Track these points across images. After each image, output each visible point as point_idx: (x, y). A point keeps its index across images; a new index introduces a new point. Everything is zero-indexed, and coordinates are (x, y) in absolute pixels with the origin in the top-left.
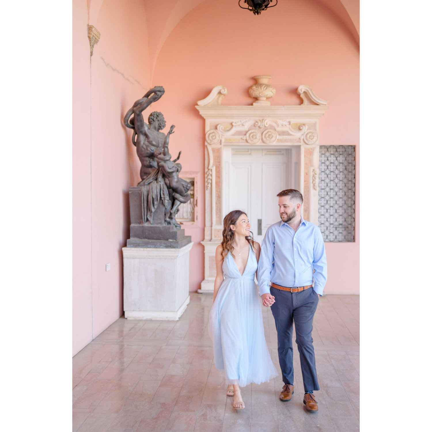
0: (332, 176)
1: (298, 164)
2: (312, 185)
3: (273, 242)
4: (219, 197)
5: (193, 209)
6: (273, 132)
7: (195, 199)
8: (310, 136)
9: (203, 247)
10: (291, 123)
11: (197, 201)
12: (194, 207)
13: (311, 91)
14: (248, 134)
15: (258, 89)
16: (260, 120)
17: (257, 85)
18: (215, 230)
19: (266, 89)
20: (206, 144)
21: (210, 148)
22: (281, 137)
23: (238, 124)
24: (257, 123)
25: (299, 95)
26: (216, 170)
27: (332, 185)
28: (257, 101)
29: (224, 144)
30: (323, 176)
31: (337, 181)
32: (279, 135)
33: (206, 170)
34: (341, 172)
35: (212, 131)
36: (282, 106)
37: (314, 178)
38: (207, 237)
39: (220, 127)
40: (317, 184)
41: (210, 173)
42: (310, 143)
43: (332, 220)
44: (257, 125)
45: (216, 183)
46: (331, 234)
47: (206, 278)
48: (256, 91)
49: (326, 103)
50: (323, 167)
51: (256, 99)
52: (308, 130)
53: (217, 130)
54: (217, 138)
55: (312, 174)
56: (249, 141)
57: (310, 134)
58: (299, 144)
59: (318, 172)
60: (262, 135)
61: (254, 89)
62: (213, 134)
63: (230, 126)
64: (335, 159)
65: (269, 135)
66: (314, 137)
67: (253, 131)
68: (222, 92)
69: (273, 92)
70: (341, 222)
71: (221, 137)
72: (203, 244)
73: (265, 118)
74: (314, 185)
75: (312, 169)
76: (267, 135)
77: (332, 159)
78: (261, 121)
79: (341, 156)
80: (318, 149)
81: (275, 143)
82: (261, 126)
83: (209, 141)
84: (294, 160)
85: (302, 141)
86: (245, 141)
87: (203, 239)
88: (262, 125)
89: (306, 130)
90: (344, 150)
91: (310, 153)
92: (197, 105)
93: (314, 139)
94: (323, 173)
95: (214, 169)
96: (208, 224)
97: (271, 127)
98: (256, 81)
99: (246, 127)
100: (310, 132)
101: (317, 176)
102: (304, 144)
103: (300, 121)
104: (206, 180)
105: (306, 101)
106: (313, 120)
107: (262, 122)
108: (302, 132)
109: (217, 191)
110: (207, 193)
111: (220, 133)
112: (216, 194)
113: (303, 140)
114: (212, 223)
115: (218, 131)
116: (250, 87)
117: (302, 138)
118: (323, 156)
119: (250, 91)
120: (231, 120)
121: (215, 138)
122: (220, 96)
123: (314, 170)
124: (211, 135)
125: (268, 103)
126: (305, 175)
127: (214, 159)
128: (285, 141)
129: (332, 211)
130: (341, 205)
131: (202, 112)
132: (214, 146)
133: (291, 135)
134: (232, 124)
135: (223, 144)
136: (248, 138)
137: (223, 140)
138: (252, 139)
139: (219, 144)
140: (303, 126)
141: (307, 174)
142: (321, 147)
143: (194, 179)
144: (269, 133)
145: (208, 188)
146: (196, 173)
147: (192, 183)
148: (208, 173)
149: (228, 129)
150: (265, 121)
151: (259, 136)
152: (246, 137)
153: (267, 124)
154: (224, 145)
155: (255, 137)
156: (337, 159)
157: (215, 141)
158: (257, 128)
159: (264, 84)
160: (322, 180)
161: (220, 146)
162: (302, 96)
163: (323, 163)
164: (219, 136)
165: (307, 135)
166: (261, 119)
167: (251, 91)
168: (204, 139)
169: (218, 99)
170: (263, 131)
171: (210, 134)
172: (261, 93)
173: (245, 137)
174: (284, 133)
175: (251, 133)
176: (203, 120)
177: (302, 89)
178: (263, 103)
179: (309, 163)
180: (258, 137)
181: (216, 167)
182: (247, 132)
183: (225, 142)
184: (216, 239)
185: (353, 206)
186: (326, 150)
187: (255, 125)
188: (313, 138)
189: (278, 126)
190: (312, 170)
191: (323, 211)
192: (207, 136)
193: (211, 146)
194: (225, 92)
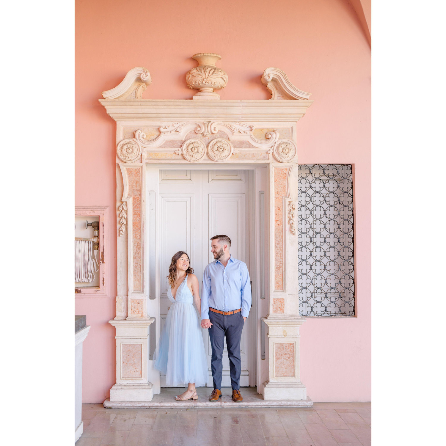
0: (318, 213)
1: (265, 194)
2: (287, 227)
3: (209, 276)
4: (139, 247)
5: (98, 268)
6: (226, 142)
7: (101, 250)
8: (283, 149)
9: (114, 329)
10: (253, 129)
11: (103, 253)
12: (99, 263)
13: (285, 78)
14: (185, 146)
15: (200, 73)
16: (204, 124)
17: (198, 68)
18: (133, 301)
19: (213, 73)
20: (118, 161)
21: (123, 168)
22: (238, 151)
23: (169, 129)
24: (199, 129)
25: (264, 86)
26: (134, 203)
27: (318, 226)
28: (199, 94)
29: (147, 161)
30: (304, 212)
31: (325, 220)
32: (235, 147)
33: (118, 204)
34: (331, 206)
35: (128, 141)
36: (239, 101)
37: (290, 215)
38: (120, 314)
39: (139, 134)
40: (296, 226)
41: (125, 208)
42: (283, 160)
43: (319, 282)
44: (199, 131)
45: (134, 224)
46: (319, 305)
47: (118, 381)
48: (197, 78)
49: (308, 97)
50: (304, 199)
51: (197, 90)
52: (279, 139)
53: (134, 139)
54: (135, 151)
55: (287, 208)
56: (187, 157)
57: (283, 146)
58: (267, 161)
59: (296, 206)
60: (207, 147)
61: (193, 74)
62: (129, 146)
63: (158, 133)
64: (322, 185)
65: (219, 147)
66: (290, 150)
67: (193, 140)
68: (143, 77)
69: (225, 79)
70: (333, 286)
71: (141, 151)
72: (113, 325)
73: (212, 121)
74: (291, 227)
75: (287, 200)
76: (216, 147)
77: (317, 185)
78: (206, 125)
79: (331, 182)
80: (295, 170)
81: (228, 161)
82: (206, 133)
83: (122, 157)
84: (258, 188)
85: (271, 156)
86: (180, 157)
87: (114, 317)
88: (208, 132)
89: (277, 139)
90: (335, 172)
91: (284, 175)
92: (102, 98)
93: (290, 154)
94: (303, 208)
95: (130, 202)
96: (121, 291)
97: (222, 134)
98: (196, 61)
99: (182, 135)
100: (283, 143)
101: (296, 213)
102: (274, 161)
103: (268, 125)
104: (118, 219)
105: (275, 93)
106: (288, 125)
107: (208, 127)
108: (271, 143)
109: (135, 237)
110: (120, 240)
111: (139, 143)
112: (134, 242)
113: (273, 154)
114: (128, 291)
115: (137, 141)
116: (189, 72)
117: (271, 152)
118: (303, 181)
119: (187, 77)
120: (157, 124)
121: (133, 152)
122: (139, 86)
123: (290, 202)
124: (125, 147)
125: (216, 97)
126: (276, 211)
127: (131, 186)
128: (245, 156)
129: (318, 268)
130: (332, 258)
131: (110, 110)
132: (130, 165)
133: (253, 147)
134: (159, 129)
135: (144, 161)
136: (185, 153)
137: (145, 156)
138: (191, 153)
139: (139, 161)
140: (272, 133)
141: (279, 209)
142: (301, 166)
143: (98, 217)
144: (219, 144)
145: (121, 232)
146: (102, 208)
147: (96, 225)
148: (120, 209)
149: (153, 137)
150: (212, 124)
151: (202, 148)
152: (182, 150)
153: (215, 130)
154: (147, 163)
155: (196, 151)
156: (324, 187)
157: (133, 156)
158: (200, 135)
159: (209, 67)
160: (302, 220)
161: (141, 164)
162: (270, 86)
163: (303, 192)
164: (138, 149)
165: (278, 147)
166: (205, 121)
167: (190, 78)
168: (114, 154)
169: (136, 90)
170: (210, 141)
171: (123, 145)
172: (205, 80)
173: (180, 149)
174: (242, 144)
175: (190, 144)
176: (113, 123)
177: (270, 73)
178: (207, 95)
179: (284, 191)
180: (200, 150)
181: (134, 198)
182: (183, 142)
183: (147, 159)
184: (134, 316)
185: (352, 260)
186: (308, 172)
187: (197, 132)
188: (288, 152)
189: (233, 133)
190: (287, 203)
191: (305, 267)
192: (119, 148)
193: (125, 164)
194: (147, 77)
